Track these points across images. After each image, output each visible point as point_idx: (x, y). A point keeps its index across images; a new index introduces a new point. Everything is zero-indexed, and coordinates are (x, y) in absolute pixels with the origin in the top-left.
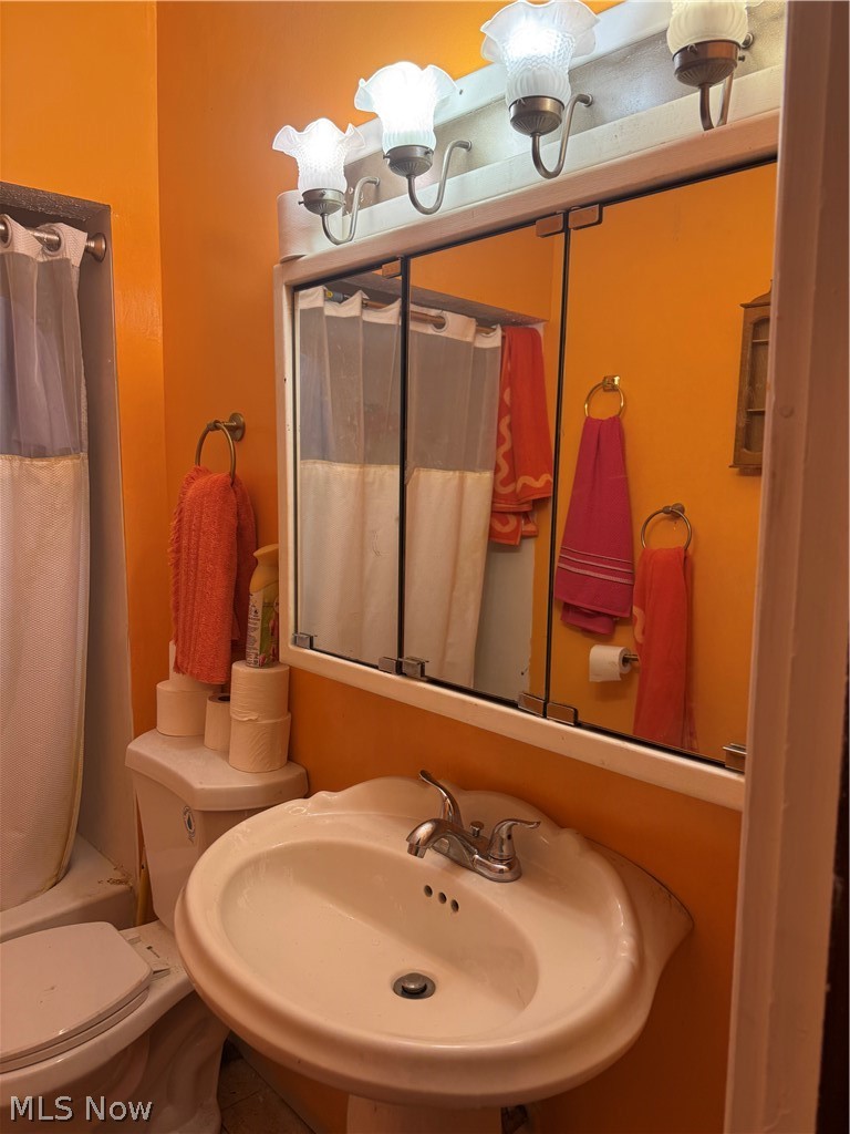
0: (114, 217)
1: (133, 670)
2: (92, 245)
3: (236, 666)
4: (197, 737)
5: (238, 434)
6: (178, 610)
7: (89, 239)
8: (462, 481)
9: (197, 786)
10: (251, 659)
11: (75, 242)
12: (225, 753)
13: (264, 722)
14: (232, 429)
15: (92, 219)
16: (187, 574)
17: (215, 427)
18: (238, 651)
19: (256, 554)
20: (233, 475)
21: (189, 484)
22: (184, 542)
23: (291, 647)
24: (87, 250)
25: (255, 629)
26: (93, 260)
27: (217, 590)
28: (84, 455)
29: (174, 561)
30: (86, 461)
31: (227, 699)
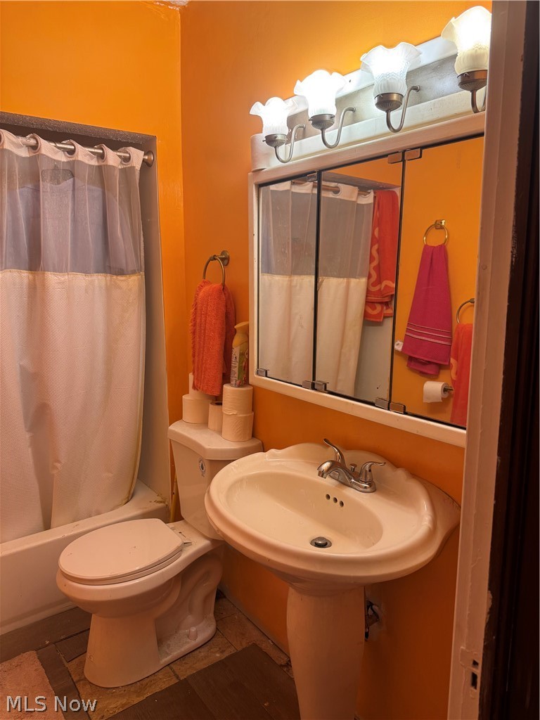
0: (158, 142)
1: (169, 389)
2: (146, 157)
3: (225, 386)
4: (204, 423)
5: (226, 262)
6: (194, 357)
7: (145, 155)
8: (348, 284)
9: (207, 447)
10: (233, 382)
11: (137, 156)
12: (220, 432)
13: (241, 416)
14: (223, 259)
15: (146, 144)
16: (200, 338)
17: (214, 258)
18: (226, 379)
19: (235, 327)
20: (224, 285)
21: (200, 289)
22: (198, 321)
23: (256, 376)
24: (144, 160)
25: (236, 367)
26: (147, 165)
27: (215, 346)
28: (143, 273)
29: (192, 331)
30: (144, 277)
31: (221, 404)
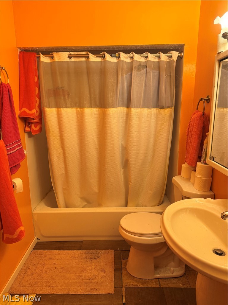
0: (185, 47)
2: (180, 55)
3: (198, 163)
4: (189, 179)
5: (208, 101)
6: (187, 147)
7: (179, 53)
9: (184, 190)
10: (202, 161)
11: (175, 55)
12: (194, 184)
13: (203, 178)
15: (180, 48)
16: (189, 138)
17: (201, 100)
18: (199, 159)
19: (206, 134)
20: (204, 113)
21: (193, 115)
22: (190, 130)
23: (209, 160)
24: (178, 56)
25: (204, 154)
26: (180, 58)
27: (194, 142)
28: (173, 108)
29: (187, 134)
30: (174, 109)
31: (195, 171)
